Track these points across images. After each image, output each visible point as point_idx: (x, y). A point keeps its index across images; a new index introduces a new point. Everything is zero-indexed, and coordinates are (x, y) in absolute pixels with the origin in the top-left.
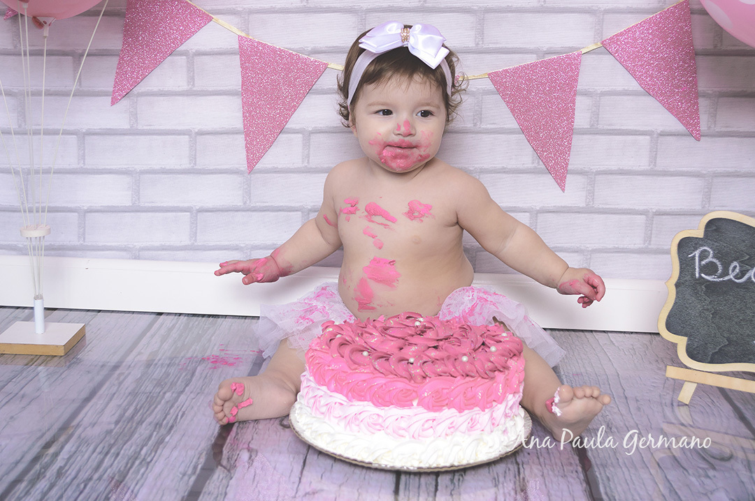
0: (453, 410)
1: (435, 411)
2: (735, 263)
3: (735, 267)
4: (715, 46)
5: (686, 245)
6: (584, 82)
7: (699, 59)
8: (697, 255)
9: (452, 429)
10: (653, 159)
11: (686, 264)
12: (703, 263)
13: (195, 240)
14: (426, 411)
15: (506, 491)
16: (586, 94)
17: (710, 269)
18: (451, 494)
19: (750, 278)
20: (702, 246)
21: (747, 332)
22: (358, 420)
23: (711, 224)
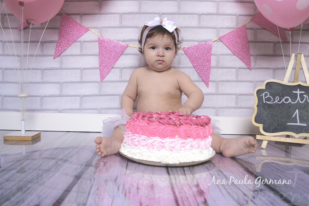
0: (192, 139)
1: (185, 139)
2: (277, 97)
3: (278, 98)
4: (255, 40)
5: (259, 92)
6: (213, 52)
7: (250, 43)
8: (264, 95)
9: (191, 147)
10: (237, 77)
11: (260, 99)
12: (266, 97)
13: (82, 107)
14: (181, 139)
15: (213, 171)
16: (214, 55)
17: (269, 99)
19: (283, 101)
20: (265, 92)
21: (284, 121)
22: (153, 145)
23: (268, 84)
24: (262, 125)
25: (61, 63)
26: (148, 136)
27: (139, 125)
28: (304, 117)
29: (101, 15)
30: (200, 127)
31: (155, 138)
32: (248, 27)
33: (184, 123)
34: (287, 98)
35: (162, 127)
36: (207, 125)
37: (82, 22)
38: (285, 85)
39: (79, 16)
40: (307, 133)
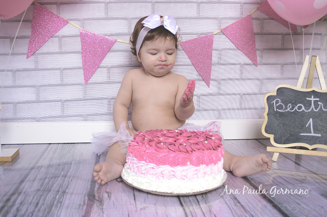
0: (204, 165)
1: (197, 166)
2: (290, 104)
3: (290, 106)
4: (261, 31)
5: (269, 99)
6: (215, 46)
7: (256, 36)
8: (274, 102)
9: (204, 174)
10: (241, 74)
11: (270, 106)
12: (277, 105)
13: (63, 113)
14: (193, 166)
15: (228, 199)
16: (216, 50)
17: (280, 107)
18: (206, 203)
19: (296, 109)
20: (276, 98)
21: (297, 131)
22: (163, 174)
23: (279, 90)
24: (273, 135)
25: (37, 62)
26: (156, 164)
27: (146, 152)
28: (319, 126)
29: (82, 5)
30: (212, 151)
31: (165, 167)
32: (253, 17)
33: (197, 149)
34: (300, 106)
35: (172, 155)
36: (219, 147)
37: (60, 14)
38: (298, 91)
39: (56, 5)
40: (322, 144)
